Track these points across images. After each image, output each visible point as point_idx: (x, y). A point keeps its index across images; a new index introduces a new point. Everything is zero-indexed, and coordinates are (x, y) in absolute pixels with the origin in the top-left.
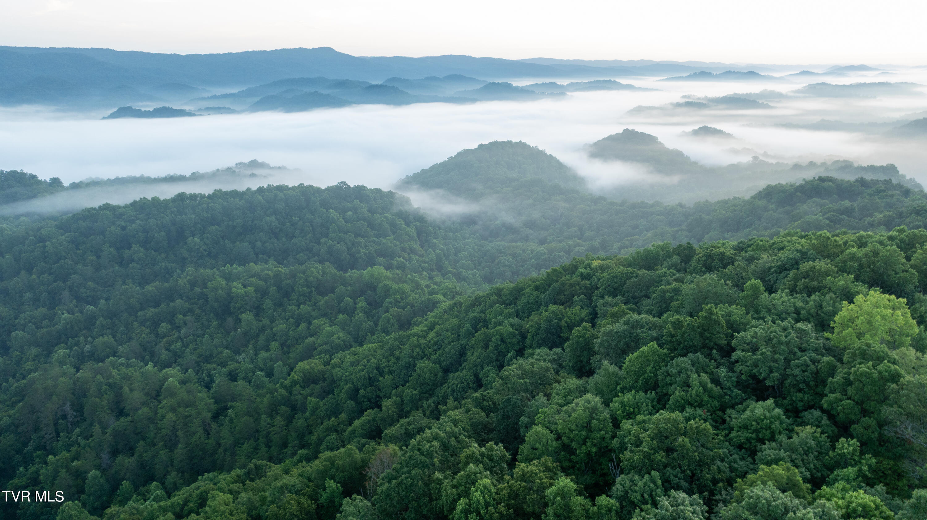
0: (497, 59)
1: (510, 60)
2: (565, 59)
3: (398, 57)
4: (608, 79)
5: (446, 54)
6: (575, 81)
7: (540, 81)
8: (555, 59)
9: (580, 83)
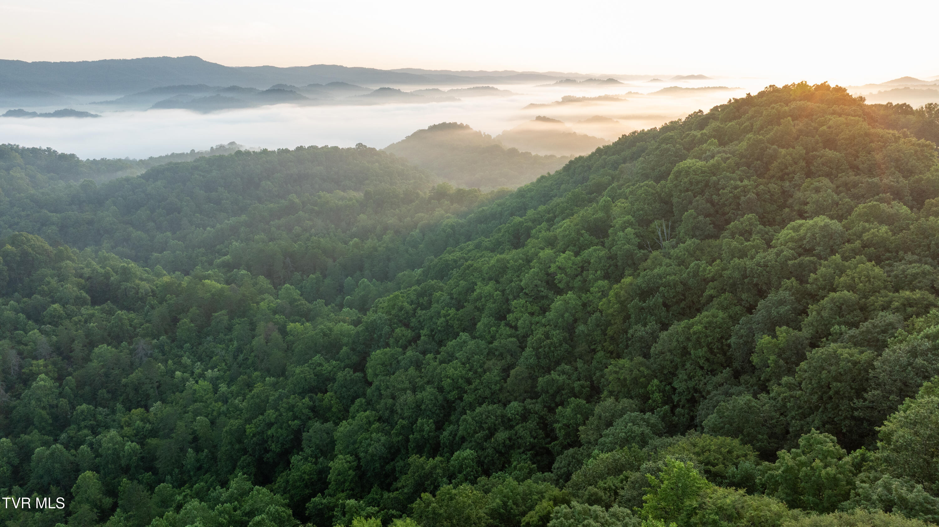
0: (368, 69)
1: (381, 70)
2: (433, 70)
3: (268, 66)
4: (487, 85)
5: (317, 64)
6: (455, 88)
7: (423, 88)
8: (423, 70)
9: (460, 90)
